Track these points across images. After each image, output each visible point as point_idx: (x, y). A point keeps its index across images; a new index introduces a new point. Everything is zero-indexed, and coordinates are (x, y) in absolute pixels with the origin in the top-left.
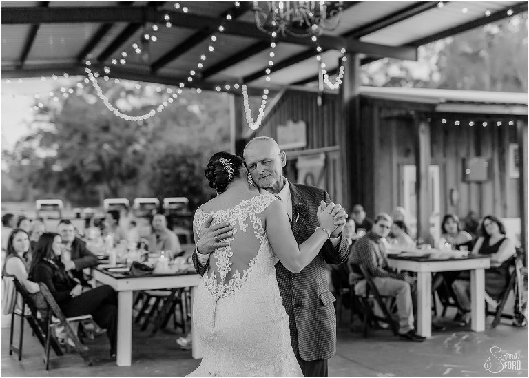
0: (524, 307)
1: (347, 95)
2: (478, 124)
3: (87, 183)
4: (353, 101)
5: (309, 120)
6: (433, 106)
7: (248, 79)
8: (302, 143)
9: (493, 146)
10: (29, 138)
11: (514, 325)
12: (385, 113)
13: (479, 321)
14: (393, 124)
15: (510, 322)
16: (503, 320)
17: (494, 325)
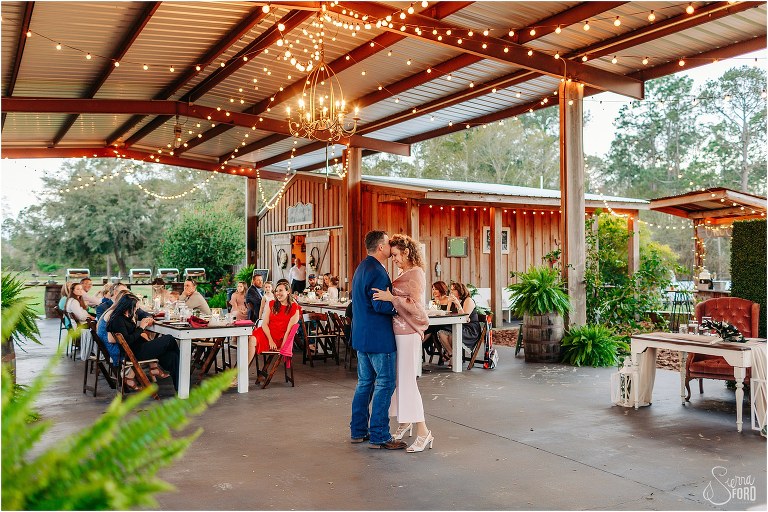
0: (492, 354)
1: (350, 182)
2: (459, 209)
3: (95, 252)
4: (355, 187)
5: (317, 203)
6: (424, 194)
7: (260, 164)
8: (311, 222)
9: (470, 227)
10: (33, 209)
11: (484, 368)
12: (382, 199)
13: (458, 365)
14: (389, 207)
15: (481, 365)
16: (476, 365)
17: (469, 368)
